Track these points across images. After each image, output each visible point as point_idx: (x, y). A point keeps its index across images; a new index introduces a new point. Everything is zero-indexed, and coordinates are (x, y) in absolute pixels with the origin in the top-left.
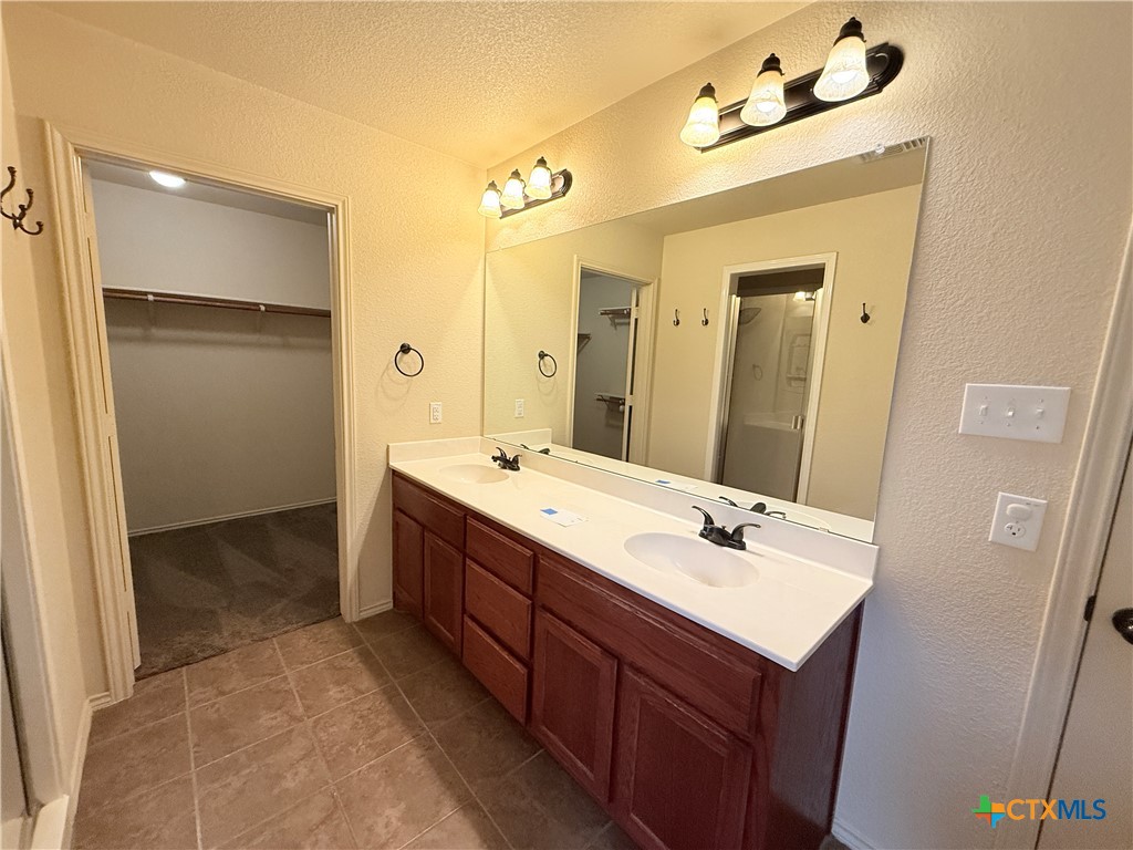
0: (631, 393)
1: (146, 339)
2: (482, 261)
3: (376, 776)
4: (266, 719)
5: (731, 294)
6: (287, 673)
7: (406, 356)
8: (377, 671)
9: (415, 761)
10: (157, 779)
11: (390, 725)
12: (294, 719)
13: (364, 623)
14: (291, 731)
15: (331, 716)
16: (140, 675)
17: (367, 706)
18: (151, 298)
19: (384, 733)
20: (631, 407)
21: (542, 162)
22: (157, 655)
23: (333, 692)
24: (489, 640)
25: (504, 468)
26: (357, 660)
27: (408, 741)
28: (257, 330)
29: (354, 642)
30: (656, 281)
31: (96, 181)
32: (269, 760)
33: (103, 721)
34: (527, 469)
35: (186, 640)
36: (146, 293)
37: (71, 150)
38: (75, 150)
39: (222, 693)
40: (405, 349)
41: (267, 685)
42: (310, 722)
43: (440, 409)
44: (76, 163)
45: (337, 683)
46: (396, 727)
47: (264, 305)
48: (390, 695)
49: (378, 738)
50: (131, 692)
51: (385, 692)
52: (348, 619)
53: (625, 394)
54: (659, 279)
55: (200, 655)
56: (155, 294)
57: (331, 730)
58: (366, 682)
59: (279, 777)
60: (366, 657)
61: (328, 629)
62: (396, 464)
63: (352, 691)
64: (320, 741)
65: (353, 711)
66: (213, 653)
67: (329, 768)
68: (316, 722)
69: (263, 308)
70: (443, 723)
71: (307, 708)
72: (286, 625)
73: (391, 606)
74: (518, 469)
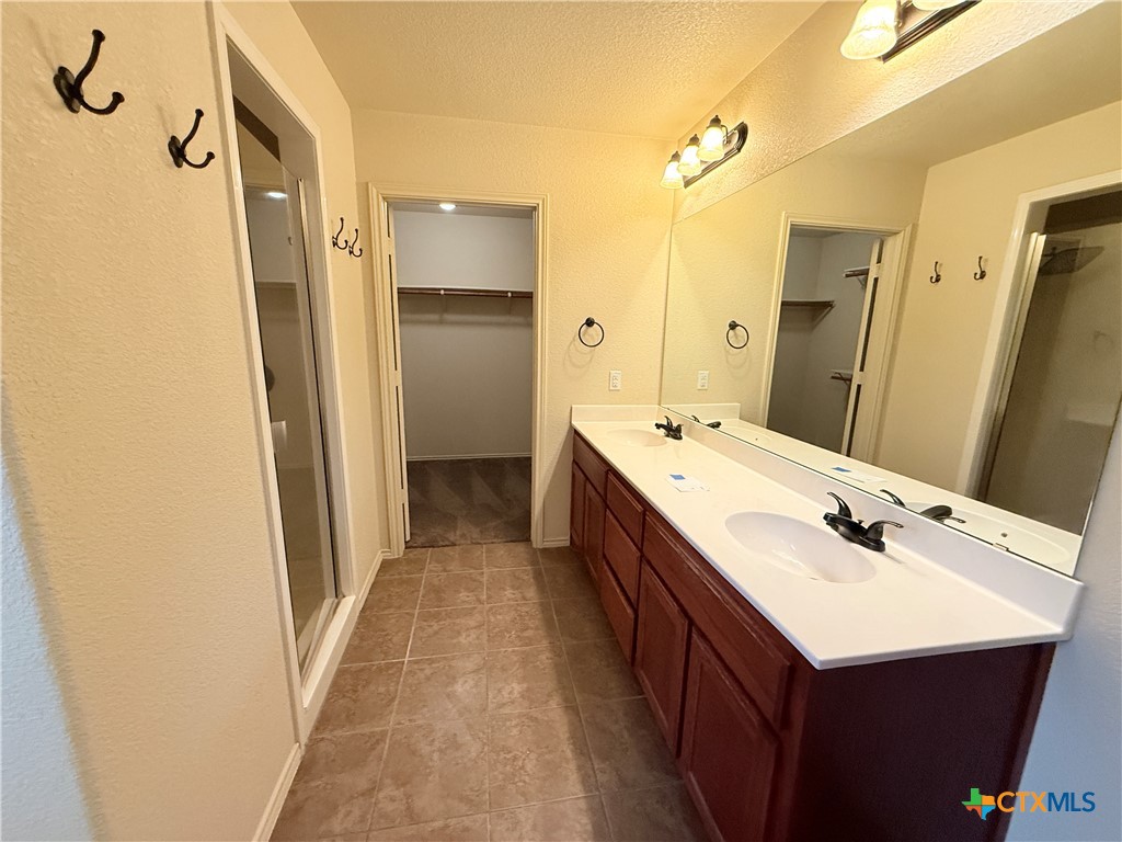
0: (862, 369)
1: (442, 322)
2: (668, 234)
3: (515, 659)
4: (463, 595)
5: (1029, 231)
6: (485, 570)
7: (591, 329)
8: (541, 588)
9: (545, 659)
10: (400, 607)
11: (537, 629)
12: (480, 601)
13: (545, 551)
14: (475, 608)
15: (501, 607)
16: (408, 546)
17: (527, 610)
18: (442, 292)
19: (529, 633)
20: (859, 386)
21: (716, 121)
22: (420, 536)
23: (509, 593)
24: (615, 584)
25: (667, 436)
26: (531, 575)
27: (545, 643)
28: (509, 312)
29: (534, 563)
30: (909, 229)
31: (398, 212)
32: (458, 621)
33: (386, 565)
34: (689, 439)
35: (437, 531)
36: (440, 290)
37: (381, 198)
38: (384, 198)
39: (445, 570)
40: (590, 323)
41: (470, 574)
42: (487, 606)
43: (619, 377)
44: (384, 206)
45: (513, 587)
46: (540, 632)
47: (512, 292)
48: (544, 607)
49: (526, 634)
50: (402, 554)
51: (541, 604)
52: (534, 546)
53: (852, 369)
54: (915, 227)
55: (441, 543)
56: (445, 290)
57: (499, 617)
58: (532, 593)
59: (459, 633)
60: (538, 576)
61: (520, 548)
62: (576, 424)
63: (520, 595)
64: (489, 621)
65: (515, 610)
66: (447, 543)
67: (488, 641)
68: (491, 608)
69: (510, 294)
70: (575, 642)
71: (489, 597)
72: (495, 537)
73: (568, 543)
74: (680, 438)
